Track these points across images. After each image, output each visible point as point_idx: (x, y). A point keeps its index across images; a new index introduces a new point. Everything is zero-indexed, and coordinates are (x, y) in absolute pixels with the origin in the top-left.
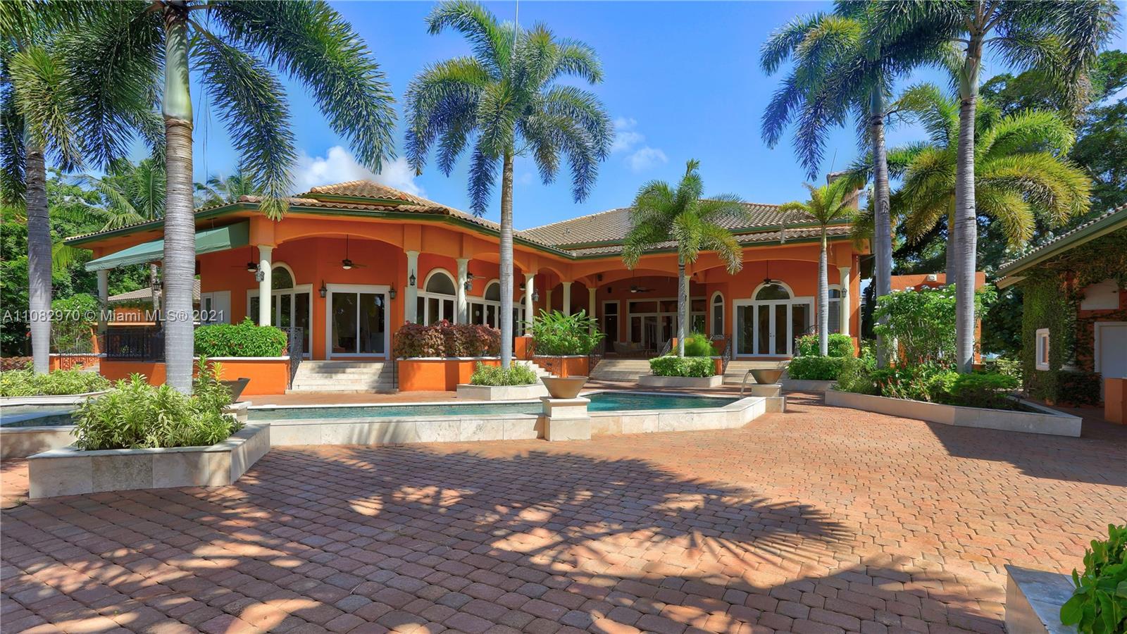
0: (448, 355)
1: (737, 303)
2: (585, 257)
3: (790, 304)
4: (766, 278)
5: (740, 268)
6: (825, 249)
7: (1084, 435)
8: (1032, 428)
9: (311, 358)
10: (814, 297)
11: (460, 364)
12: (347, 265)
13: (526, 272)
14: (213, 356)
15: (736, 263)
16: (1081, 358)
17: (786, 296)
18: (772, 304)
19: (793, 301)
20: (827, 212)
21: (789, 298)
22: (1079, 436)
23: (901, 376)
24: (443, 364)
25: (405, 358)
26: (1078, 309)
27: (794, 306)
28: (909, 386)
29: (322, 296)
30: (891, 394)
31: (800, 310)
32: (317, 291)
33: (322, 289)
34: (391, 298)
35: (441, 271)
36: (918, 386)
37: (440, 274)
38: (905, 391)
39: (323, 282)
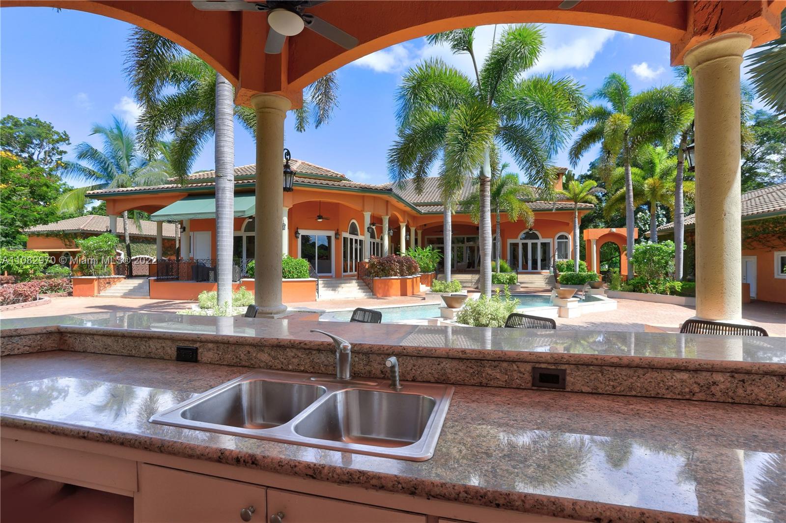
0: (401, 276)
1: (510, 241)
2: (429, 213)
3: (539, 242)
6: (577, 217)
9: (334, 276)
10: (552, 239)
11: (408, 280)
12: (319, 219)
13: (402, 222)
15: (531, 222)
17: (538, 238)
18: (530, 242)
19: (542, 240)
20: (578, 197)
24: (399, 280)
25: (381, 277)
27: (542, 243)
28: (657, 288)
29: (297, 237)
30: (647, 292)
31: (545, 246)
32: (293, 234)
33: (297, 233)
34: (336, 238)
35: (354, 221)
36: (661, 288)
37: (353, 223)
38: (654, 291)
39: (297, 229)
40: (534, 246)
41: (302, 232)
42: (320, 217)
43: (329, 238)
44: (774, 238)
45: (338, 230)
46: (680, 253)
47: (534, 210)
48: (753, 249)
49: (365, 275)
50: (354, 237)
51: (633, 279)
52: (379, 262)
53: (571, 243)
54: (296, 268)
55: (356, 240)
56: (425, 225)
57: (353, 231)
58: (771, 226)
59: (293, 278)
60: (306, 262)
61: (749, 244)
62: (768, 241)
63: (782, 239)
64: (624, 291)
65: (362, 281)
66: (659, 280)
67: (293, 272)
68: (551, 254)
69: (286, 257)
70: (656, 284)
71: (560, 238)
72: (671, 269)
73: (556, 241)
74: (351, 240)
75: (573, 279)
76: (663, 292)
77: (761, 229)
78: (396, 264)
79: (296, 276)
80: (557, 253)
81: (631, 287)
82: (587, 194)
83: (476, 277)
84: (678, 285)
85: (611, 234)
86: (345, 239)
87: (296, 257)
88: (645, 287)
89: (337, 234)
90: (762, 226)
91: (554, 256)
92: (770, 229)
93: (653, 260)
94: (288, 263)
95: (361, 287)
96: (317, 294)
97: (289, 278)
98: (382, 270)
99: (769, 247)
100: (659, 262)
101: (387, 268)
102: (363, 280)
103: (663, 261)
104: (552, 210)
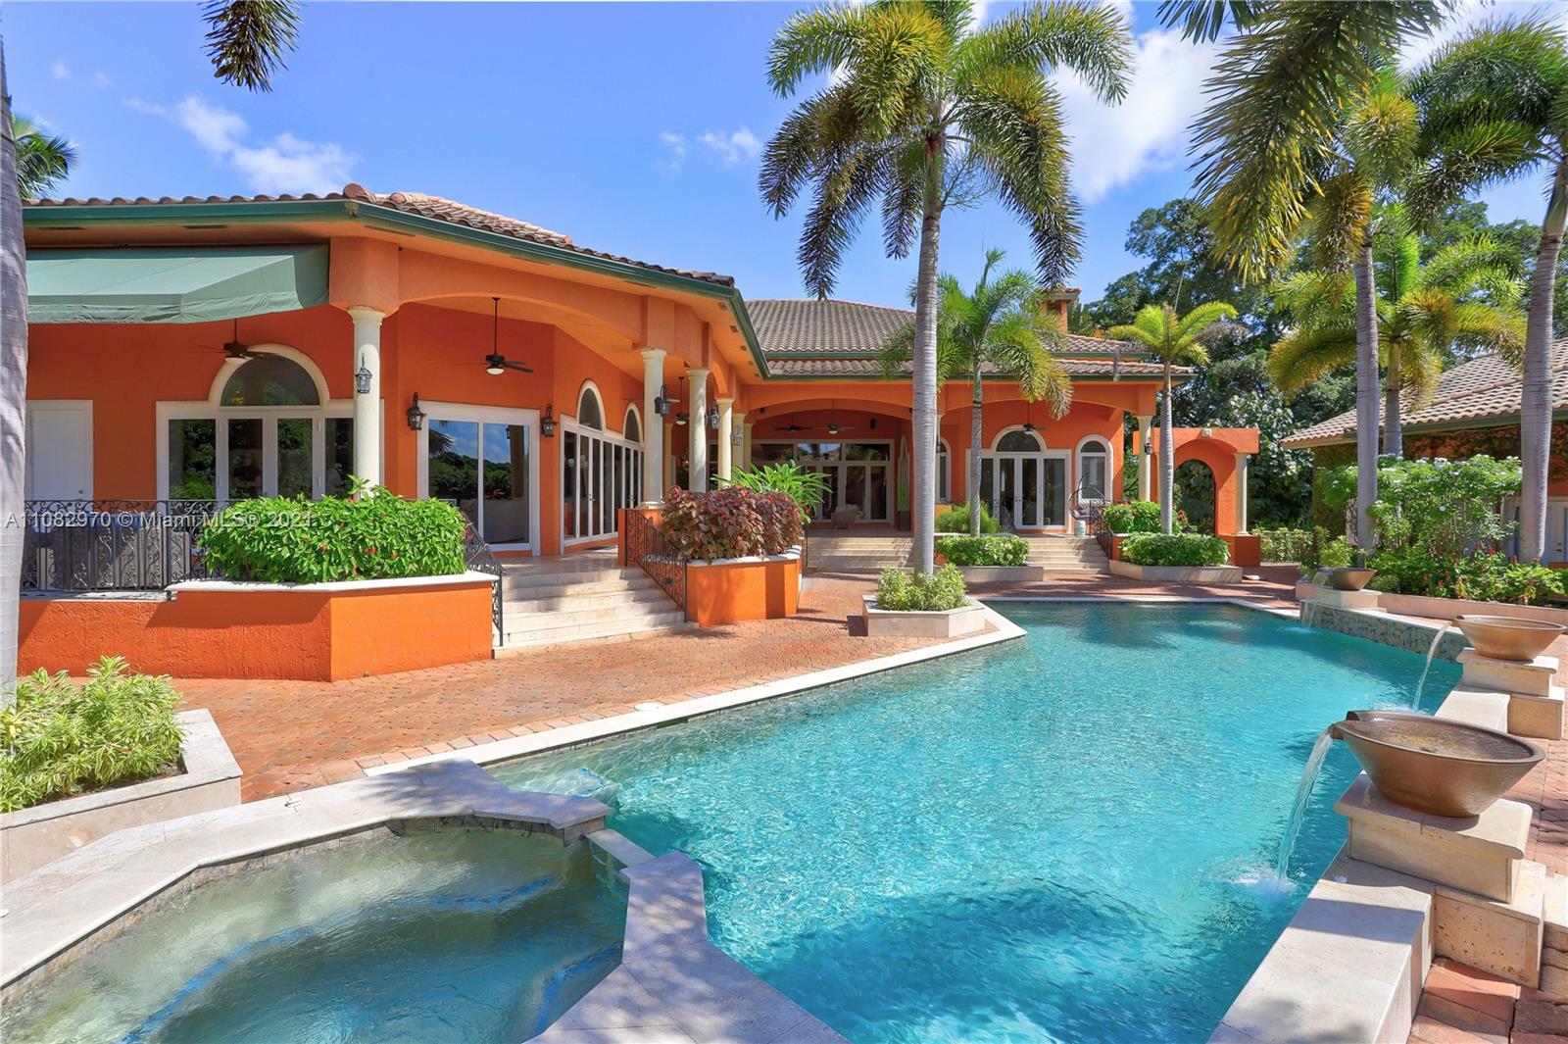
0: (770, 552)
2: (786, 376)
3: (1040, 457)
9: (537, 551)
10: (1070, 451)
11: (786, 566)
12: (494, 366)
13: (724, 396)
14: (319, 579)
15: (1063, 403)
17: (1037, 448)
21: (1039, 450)
24: (763, 569)
25: (710, 560)
27: (1046, 461)
29: (415, 427)
31: (1054, 468)
32: (402, 414)
33: (413, 411)
34: (545, 434)
35: (590, 386)
37: (589, 390)
39: (416, 398)
40: (1029, 467)
41: (433, 412)
42: (495, 361)
43: (516, 434)
45: (550, 408)
47: (1075, 377)
49: (655, 552)
50: (591, 434)
52: (706, 513)
53: (1112, 461)
54: (413, 537)
55: (596, 442)
56: (762, 410)
57: (590, 417)
59: (402, 575)
60: (450, 512)
65: (638, 571)
67: (402, 553)
68: (1068, 488)
69: (371, 495)
71: (1088, 447)
73: (1080, 455)
74: (585, 439)
75: (1169, 553)
78: (754, 515)
79: (414, 567)
80: (1080, 484)
82: (1193, 341)
83: (905, 545)
85: (1202, 442)
86: (570, 436)
87: (411, 496)
89: (547, 421)
91: (1074, 490)
94: (379, 519)
95: (638, 593)
96: (495, 631)
97: (384, 575)
98: (716, 538)
101: (731, 531)
102: (645, 567)
104: (1111, 378)
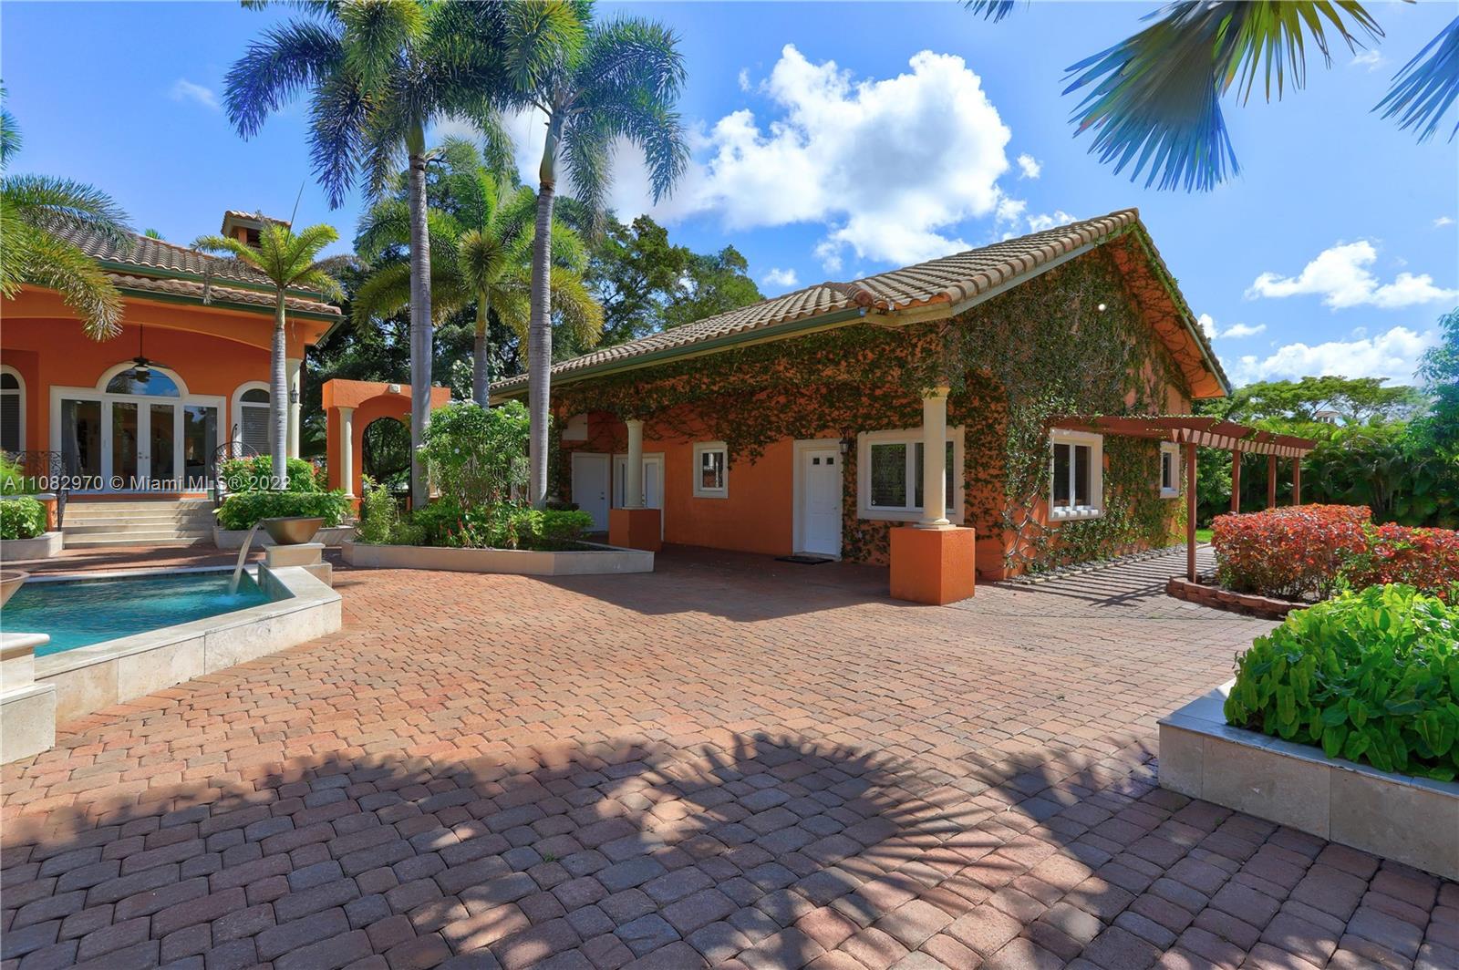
1: (62, 393)
3: (178, 405)
4: (138, 356)
5: (115, 331)
6: (283, 327)
7: (658, 568)
8: (619, 568)
10: (225, 398)
15: (107, 317)
16: (563, 489)
17: (173, 393)
18: (144, 403)
19: (189, 399)
20: (287, 271)
21: (177, 395)
22: (652, 570)
23: (472, 519)
26: (560, 440)
28: (486, 530)
30: (460, 542)
36: (497, 530)
38: (480, 538)
44: (693, 416)
46: (540, 431)
48: (659, 439)
51: (425, 507)
58: (705, 380)
61: (652, 428)
62: (684, 423)
63: (706, 419)
64: (400, 543)
66: (491, 507)
68: (222, 439)
70: (485, 520)
71: (250, 396)
72: (517, 479)
73: (238, 405)
76: (502, 543)
77: (688, 388)
80: (239, 438)
81: (418, 530)
82: (315, 267)
84: (534, 518)
85: (392, 399)
88: (456, 532)
90: (689, 382)
91: (230, 444)
92: (704, 386)
93: (478, 453)
99: (685, 434)
100: (491, 459)
103: (502, 457)
